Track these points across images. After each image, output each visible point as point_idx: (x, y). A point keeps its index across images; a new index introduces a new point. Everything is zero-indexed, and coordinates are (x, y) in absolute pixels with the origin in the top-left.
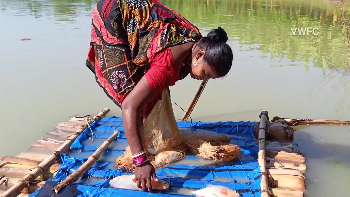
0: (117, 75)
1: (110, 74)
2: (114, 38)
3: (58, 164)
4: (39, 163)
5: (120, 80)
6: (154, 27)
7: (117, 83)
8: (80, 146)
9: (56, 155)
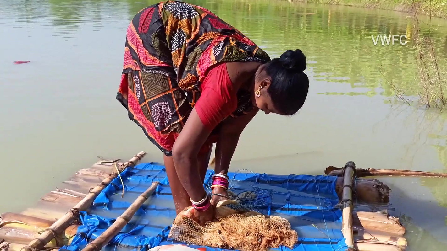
0: (159, 108)
1: (151, 108)
2: (155, 60)
3: (75, 225)
4: (51, 223)
5: (163, 115)
6: (206, 39)
7: (159, 119)
8: (106, 201)
9: (73, 213)
